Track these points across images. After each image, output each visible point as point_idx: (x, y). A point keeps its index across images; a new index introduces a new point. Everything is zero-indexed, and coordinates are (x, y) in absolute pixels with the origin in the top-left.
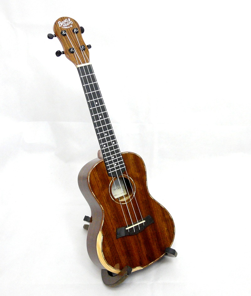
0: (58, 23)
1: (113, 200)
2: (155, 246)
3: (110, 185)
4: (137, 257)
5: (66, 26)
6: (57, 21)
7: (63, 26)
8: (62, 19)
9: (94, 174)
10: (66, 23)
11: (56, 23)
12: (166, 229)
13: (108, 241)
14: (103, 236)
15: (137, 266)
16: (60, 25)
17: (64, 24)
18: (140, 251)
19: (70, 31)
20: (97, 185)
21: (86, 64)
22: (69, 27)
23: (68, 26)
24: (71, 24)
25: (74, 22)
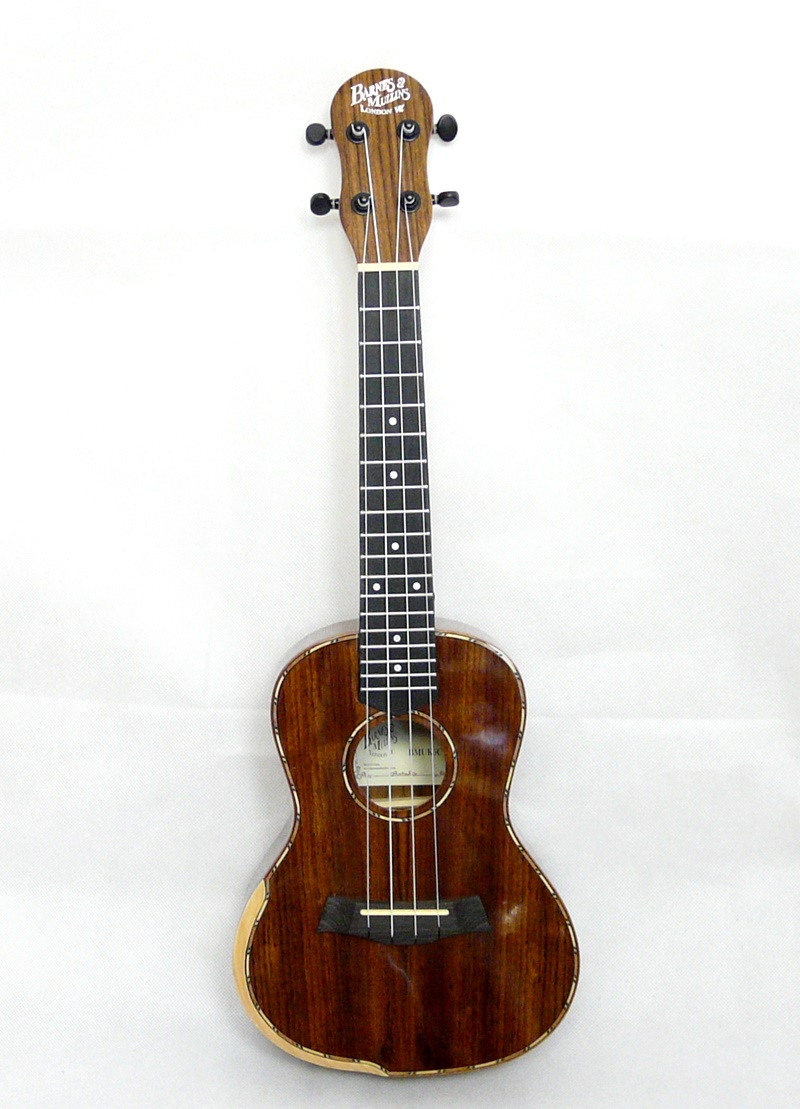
0: (354, 88)
1: (351, 792)
2: (461, 1018)
3: (353, 735)
4: (376, 1025)
5: (378, 105)
6: (351, 82)
7: (365, 103)
8: (373, 76)
9: (303, 677)
10: (385, 93)
11: (345, 88)
12: (534, 974)
13: (281, 926)
14: (270, 901)
15: (367, 1059)
16: (358, 97)
17: (374, 97)
18: (394, 1011)
19: (388, 128)
20: (305, 717)
21: (397, 266)
22: (390, 111)
23: (386, 107)
24: (399, 102)
25: (417, 95)
